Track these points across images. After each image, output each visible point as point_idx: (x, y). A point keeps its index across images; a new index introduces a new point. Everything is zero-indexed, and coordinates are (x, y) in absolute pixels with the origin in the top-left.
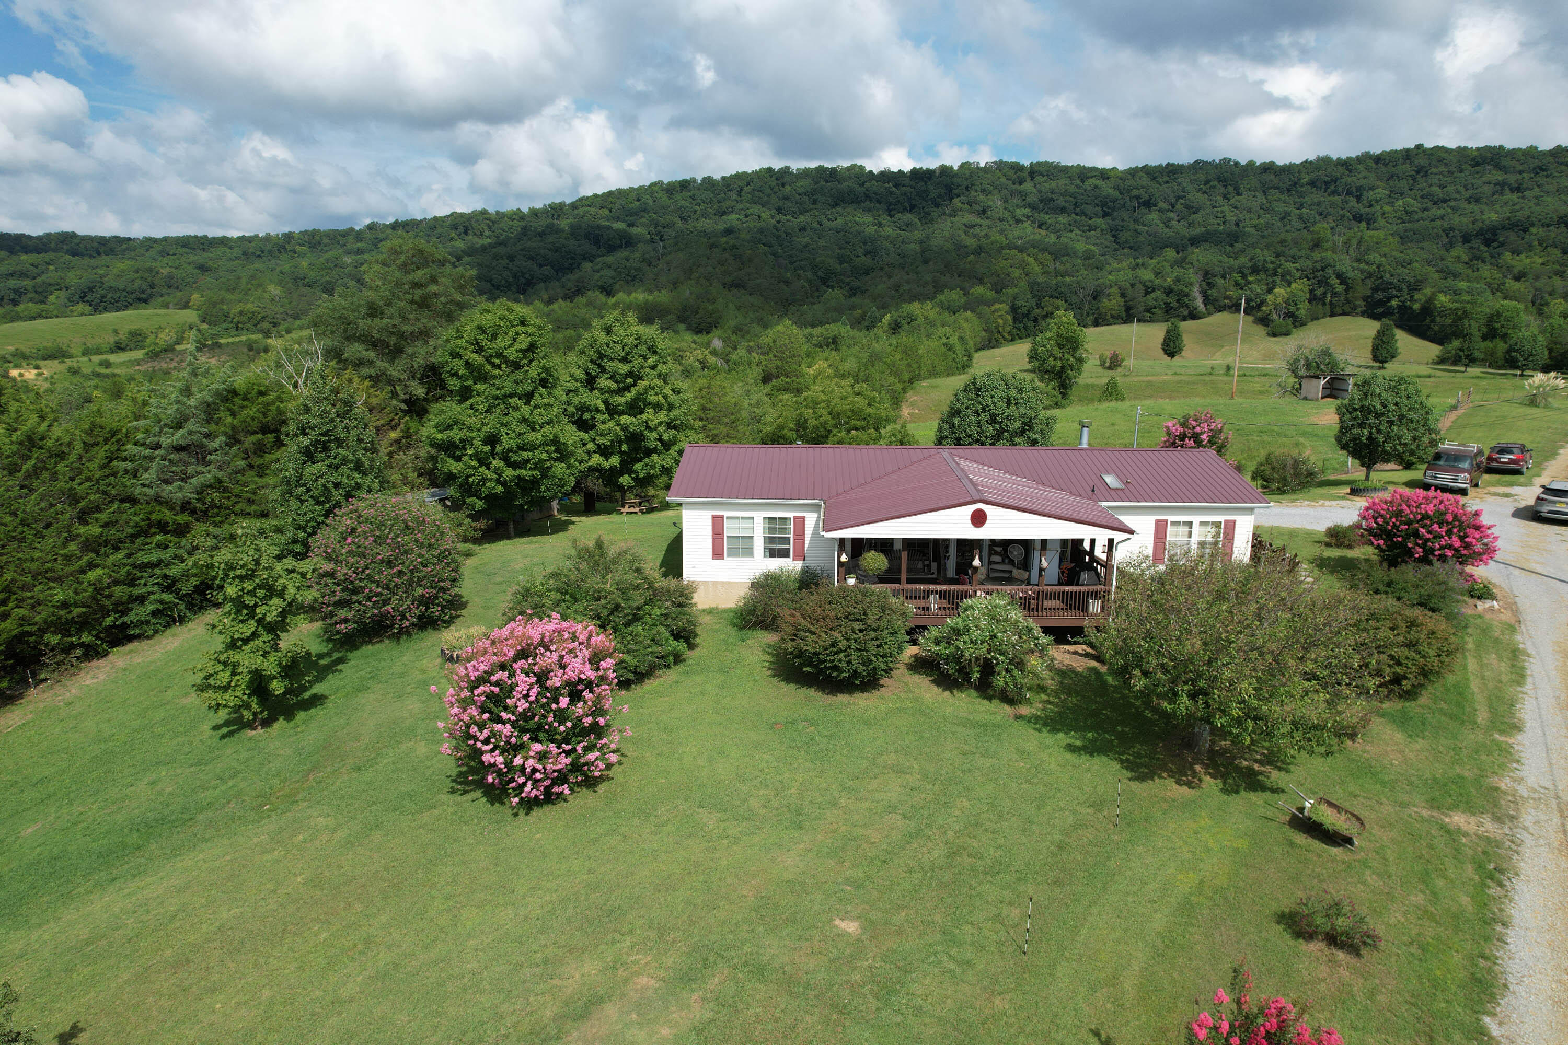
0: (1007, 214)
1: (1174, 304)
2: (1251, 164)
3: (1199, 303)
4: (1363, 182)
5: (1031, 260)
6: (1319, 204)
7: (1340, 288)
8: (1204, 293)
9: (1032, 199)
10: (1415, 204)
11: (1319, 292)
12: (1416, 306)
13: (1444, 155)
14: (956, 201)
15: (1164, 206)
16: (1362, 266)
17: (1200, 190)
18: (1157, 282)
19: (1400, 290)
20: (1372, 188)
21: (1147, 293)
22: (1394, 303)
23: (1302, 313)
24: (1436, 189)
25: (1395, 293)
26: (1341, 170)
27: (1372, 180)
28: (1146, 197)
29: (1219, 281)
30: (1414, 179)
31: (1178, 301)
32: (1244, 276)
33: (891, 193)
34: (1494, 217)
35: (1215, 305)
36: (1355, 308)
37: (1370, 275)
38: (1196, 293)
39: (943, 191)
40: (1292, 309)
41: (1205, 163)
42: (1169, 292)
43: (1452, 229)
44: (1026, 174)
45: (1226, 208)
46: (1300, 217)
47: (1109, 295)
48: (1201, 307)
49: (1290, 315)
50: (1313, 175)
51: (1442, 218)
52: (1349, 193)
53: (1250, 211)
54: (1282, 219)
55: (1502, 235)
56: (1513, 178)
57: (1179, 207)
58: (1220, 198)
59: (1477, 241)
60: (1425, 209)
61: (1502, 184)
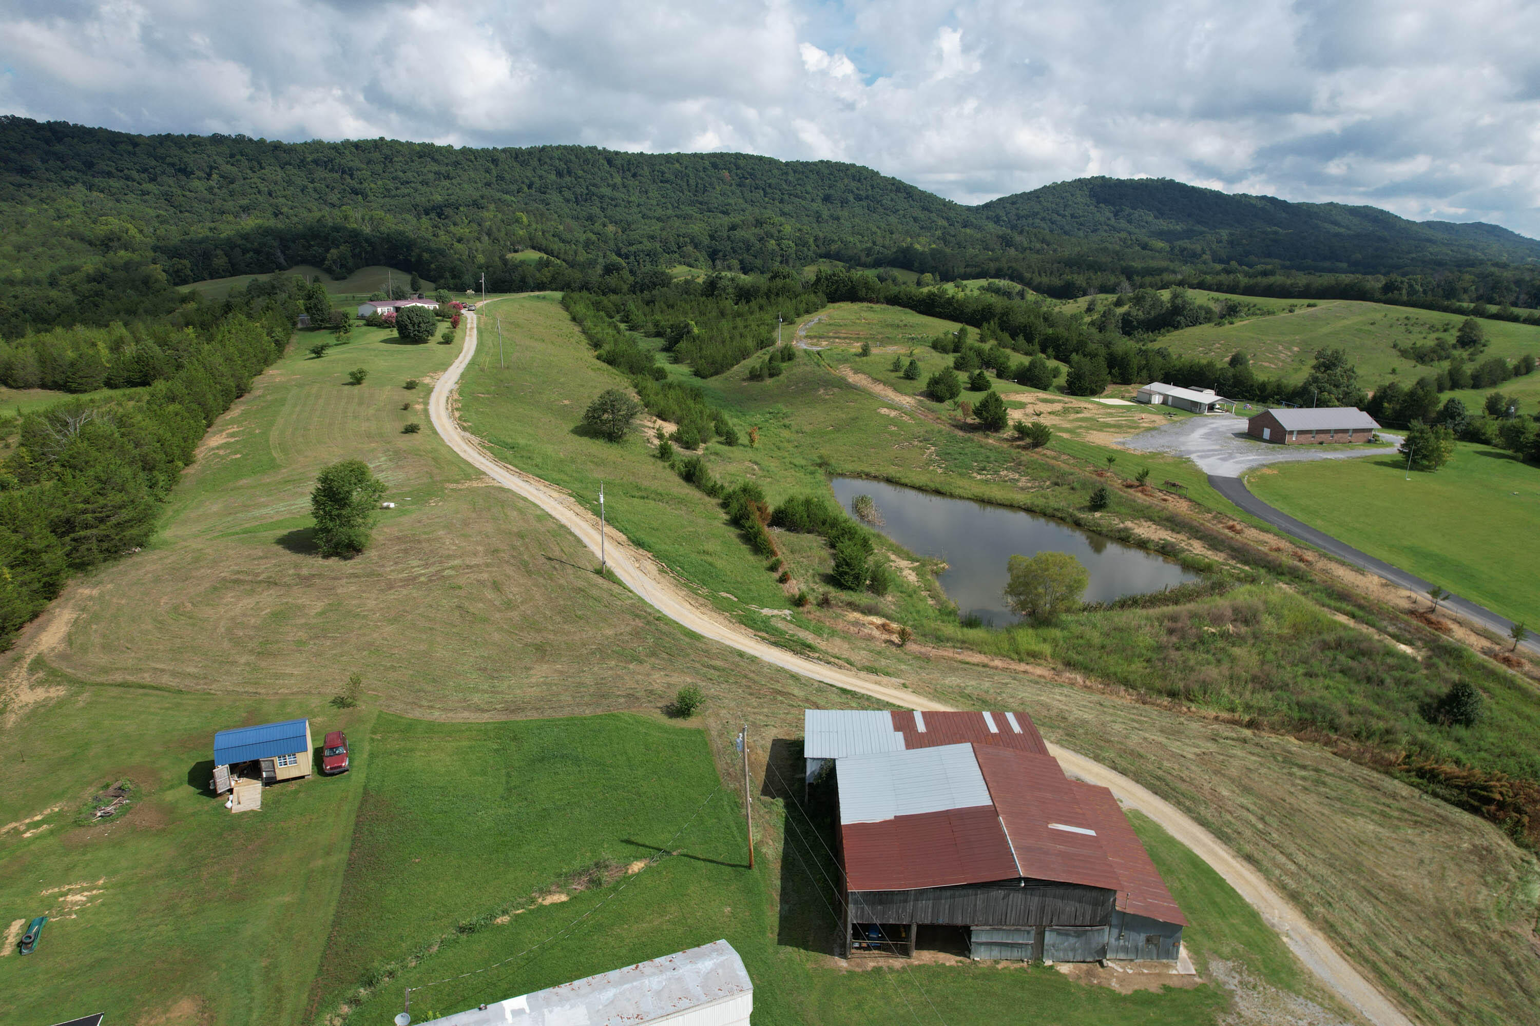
1: (265, 261)
2: (262, 142)
3: (282, 260)
4: (351, 164)
6: (325, 179)
7: (369, 249)
8: (285, 258)
10: (391, 185)
11: (357, 250)
13: (400, 148)
16: (377, 233)
17: (228, 163)
18: (249, 245)
20: (358, 169)
21: (244, 254)
22: (401, 258)
23: (350, 264)
24: (401, 174)
25: (401, 251)
26: (333, 152)
27: (356, 163)
28: (181, 165)
30: (385, 164)
31: (268, 259)
34: (439, 198)
35: (292, 261)
36: (380, 261)
37: (383, 240)
38: (279, 253)
40: (343, 262)
42: (257, 252)
46: (315, 190)
47: (218, 255)
48: (284, 262)
49: (343, 266)
50: (315, 156)
51: (409, 195)
52: (344, 172)
53: (276, 183)
54: (302, 191)
55: (448, 211)
56: (443, 169)
57: (215, 176)
58: (249, 171)
59: (433, 215)
60: (397, 189)
61: (438, 173)
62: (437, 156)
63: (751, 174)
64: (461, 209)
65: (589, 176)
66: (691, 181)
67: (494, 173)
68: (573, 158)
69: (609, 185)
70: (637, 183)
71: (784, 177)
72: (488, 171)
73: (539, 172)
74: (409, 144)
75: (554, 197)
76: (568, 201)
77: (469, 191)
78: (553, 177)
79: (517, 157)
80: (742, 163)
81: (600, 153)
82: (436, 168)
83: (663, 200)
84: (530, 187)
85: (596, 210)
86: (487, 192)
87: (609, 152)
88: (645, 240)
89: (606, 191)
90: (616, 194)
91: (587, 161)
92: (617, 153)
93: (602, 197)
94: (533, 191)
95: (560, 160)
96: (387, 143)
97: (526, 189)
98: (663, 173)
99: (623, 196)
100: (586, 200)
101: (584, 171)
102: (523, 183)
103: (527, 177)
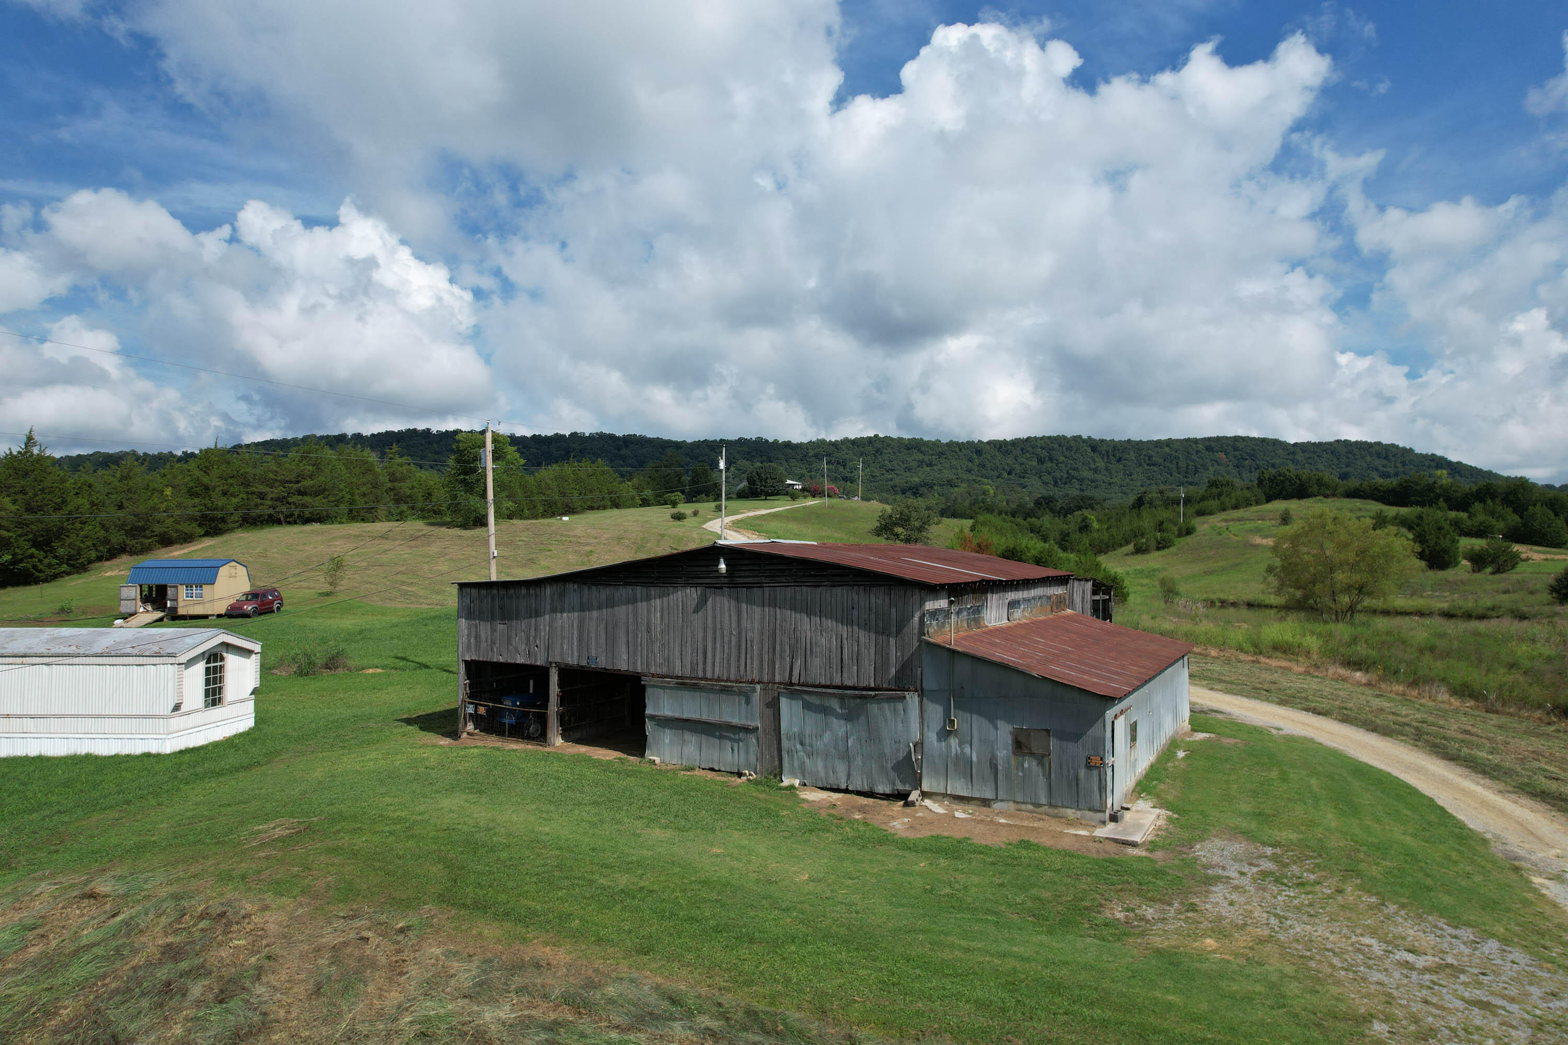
2: (776, 442)
4: (846, 456)
10: (877, 473)
13: (890, 442)
17: (745, 457)
20: (852, 461)
24: (887, 462)
26: (833, 448)
27: (851, 455)
30: (875, 455)
34: (917, 479)
41: (747, 440)
43: (896, 486)
44: (621, 443)
50: (816, 451)
51: (891, 480)
52: (838, 463)
55: (923, 490)
56: (926, 458)
60: (882, 475)
61: (922, 462)
62: (924, 448)
63: (1250, 455)
64: (935, 488)
65: (1071, 462)
66: (1181, 464)
67: (977, 461)
68: (1056, 446)
69: (1090, 469)
70: (1122, 466)
71: (1291, 457)
72: (970, 460)
73: (1021, 460)
74: (900, 439)
77: (948, 474)
78: (1034, 463)
79: (1000, 447)
80: (1240, 445)
81: (1084, 441)
82: (920, 457)
83: (1148, 482)
84: (1009, 473)
87: (1095, 440)
89: (1086, 474)
90: (1099, 477)
91: (1069, 448)
92: (1102, 441)
93: (1081, 481)
94: (1012, 477)
95: (1043, 448)
96: (880, 439)
97: (1005, 475)
98: (1150, 457)
99: (1104, 478)
100: (1066, 483)
101: (1066, 457)
102: (1004, 469)
103: (1008, 464)
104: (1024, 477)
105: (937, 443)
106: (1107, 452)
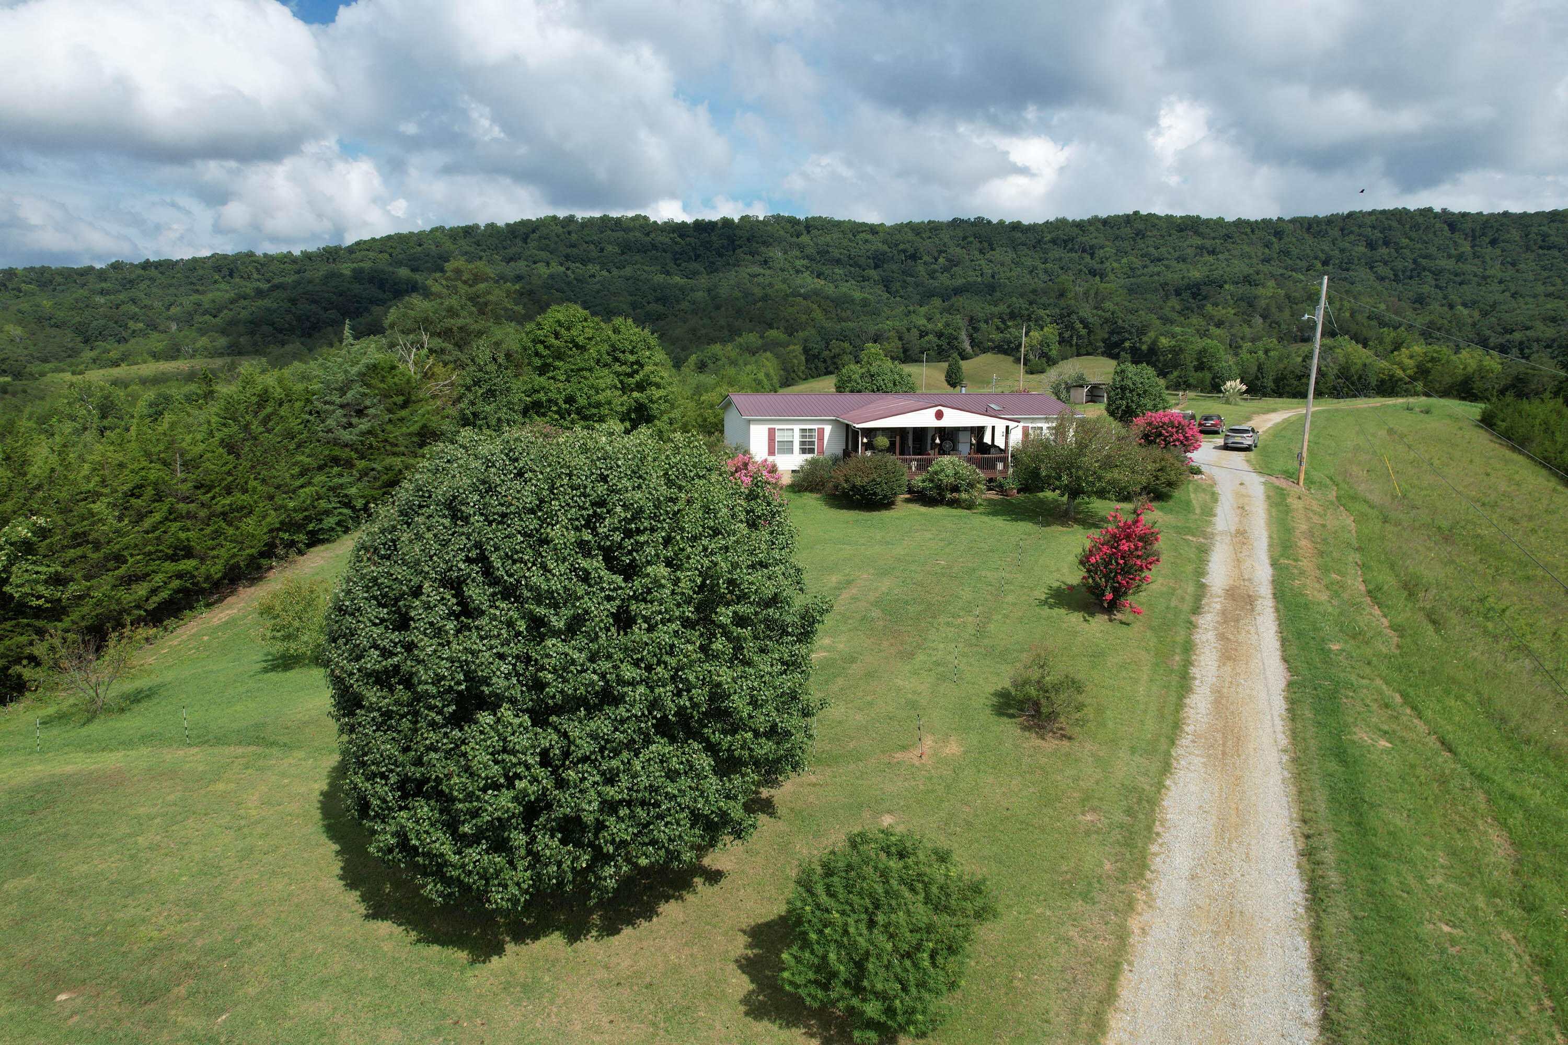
0: (787, 265)
1: (945, 346)
2: (1001, 223)
3: (967, 345)
4: (1094, 241)
5: (815, 306)
6: (1060, 259)
7: (1083, 332)
8: (971, 337)
9: (810, 251)
10: (1137, 263)
11: (1067, 335)
12: (1144, 347)
13: (1156, 221)
14: (739, 251)
15: (926, 258)
16: (1100, 312)
17: (958, 245)
18: (930, 326)
19: (1130, 333)
20: (1102, 247)
21: (921, 337)
22: (1127, 344)
23: (1054, 353)
24: (1152, 249)
25: (1127, 336)
26: (1076, 230)
27: (1101, 240)
28: (911, 250)
29: (983, 326)
30: (1134, 240)
31: (949, 344)
32: (1004, 322)
33: (677, 243)
34: (1197, 275)
35: (980, 347)
36: (1096, 349)
37: (1106, 321)
38: (963, 336)
39: (725, 242)
40: (1046, 350)
41: (962, 221)
42: (940, 335)
43: (1166, 284)
44: (802, 228)
45: (982, 262)
46: (1046, 271)
47: (888, 338)
48: (969, 349)
49: (1044, 355)
50: (1054, 234)
51: (1158, 274)
52: (1084, 251)
53: (1002, 265)
54: (1031, 272)
55: (1204, 290)
56: (1208, 243)
57: (941, 260)
58: (976, 253)
59: (1186, 295)
60: (1145, 267)
61: (1201, 248)
62: (1202, 229)
64: (1227, 287)
65: (1419, 246)
67: (1276, 247)
68: (1394, 224)
69: (1450, 256)
70: (1498, 252)
72: (1268, 245)
73: (1341, 245)
74: (1169, 218)
75: (1361, 273)
76: (1382, 279)
77: (1240, 267)
78: (1362, 249)
79: (1310, 227)
81: (1436, 215)
82: (1198, 241)
83: (1545, 274)
84: (1326, 262)
85: (1426, 289)
86: (1265, 268)
87: (1453, 214)
88: (1539, 325)
89: (1444, 263)
90: (1467, 267)
91: (1416, 227)
92: (1464, 215)
93: (1437, 274)
95: (1373, 227)
96: (1141, 217)
98: (1543, 236)
99: (1475, 269)
100: (1411, 278)
101: (1411, 240)
102: (1316, 258)
103: (1322, 251)
104: (1348, 270)
105: (1220, 222)
106: (1473, 230)
